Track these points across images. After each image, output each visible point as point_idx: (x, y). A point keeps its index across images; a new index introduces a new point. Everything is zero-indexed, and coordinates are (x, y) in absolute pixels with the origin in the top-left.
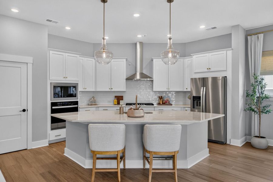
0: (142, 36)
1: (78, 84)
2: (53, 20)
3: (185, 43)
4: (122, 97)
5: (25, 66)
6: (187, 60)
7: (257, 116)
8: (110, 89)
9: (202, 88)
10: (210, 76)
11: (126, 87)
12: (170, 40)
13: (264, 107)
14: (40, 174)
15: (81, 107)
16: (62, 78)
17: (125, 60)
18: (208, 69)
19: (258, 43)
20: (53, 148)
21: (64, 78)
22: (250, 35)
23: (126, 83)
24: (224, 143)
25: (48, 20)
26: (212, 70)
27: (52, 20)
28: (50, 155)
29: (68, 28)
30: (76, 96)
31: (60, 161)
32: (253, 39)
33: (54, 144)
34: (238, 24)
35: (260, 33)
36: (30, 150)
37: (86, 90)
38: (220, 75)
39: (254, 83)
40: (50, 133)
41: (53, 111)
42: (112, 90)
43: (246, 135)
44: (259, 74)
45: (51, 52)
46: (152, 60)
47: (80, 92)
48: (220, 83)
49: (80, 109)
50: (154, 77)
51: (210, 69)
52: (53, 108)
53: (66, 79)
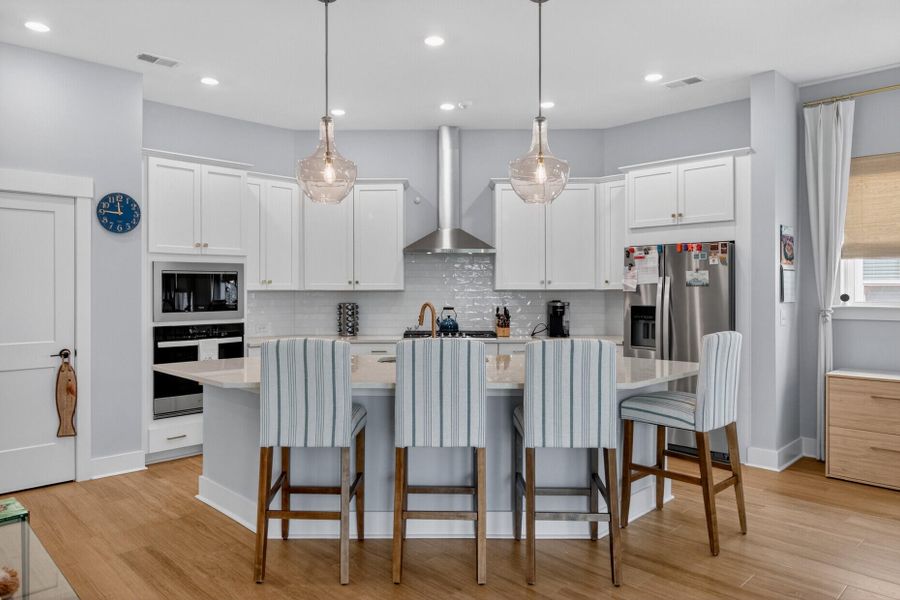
0: (457, 108)
1: (241, 266)
2: (161, 57)
3: (602, 131)
5: (69, 206)
6: (608, 188)
8: (350, 283)
9: (661, 279)
10: (689, 238)
11: (405, 277)
12: (540, 125)
14: (121, 556)
15: (252, 343)
16: (189, 248)
17: (400, 187)
18: (673, 216)
19: (838, 133)
20: (160, 477)
21: (198, 245)
22: (813, 104)
23: (405, 264)
25: (143, 57)
26: (688, 218)
27: (156, 56)
28: (152, 500)
29: (209, 81)
30: (236, 309)
31: (184, 518)
32: (820, 117)
33: (165, 466)
34: (771, 69)
35: (843, 98)
36: (85, 484)
37: (270, 287)
40: (150, 429)
41: (161, 356)
42: (358, 288)
45: (153, 161)
46: (492, 187)
47: (250, 292)
49: (250, 350)
50: (498, 245)
51: (680, 215)
52: (161, 345)
53: (205, 251)
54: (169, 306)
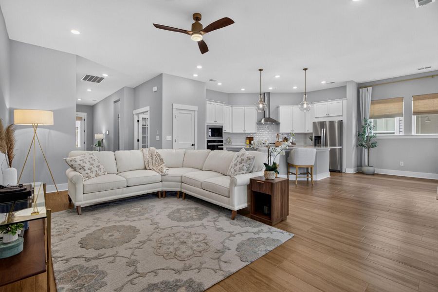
1: (223, 127)
4: (253, 138)
5: (193, 113)
7: (366, 151)
8: (244, 131)
9: (323, 129)
10: (327, 120)
11: (256, 129)
13: (372, 144)
15: (224, 145)
16: (213, 122)
18: (327, 114)
19: (368, 94)
21: (215, 121)
22: (361, 88)
23: (257, 126)
24: (340, 172)
25: (210, 80)
26: (331, 115)
29: (219, 84)
30: (222, 136)
32: (363, 91)
34: (352, 80)
35: (369, 86)
38: (336, 120)
39: (364, 125)
41: (208, 147)
42: (246, 132)
43: (358, 166)
44: (368, 118)
45: (207, 102)
46: (278, 107)
47: (224, 133)
48: (336, 125)
50: (280, 122)
51: (329, 114)
52: (209, 144)
53: (216, 123)
54: (213, 135)
